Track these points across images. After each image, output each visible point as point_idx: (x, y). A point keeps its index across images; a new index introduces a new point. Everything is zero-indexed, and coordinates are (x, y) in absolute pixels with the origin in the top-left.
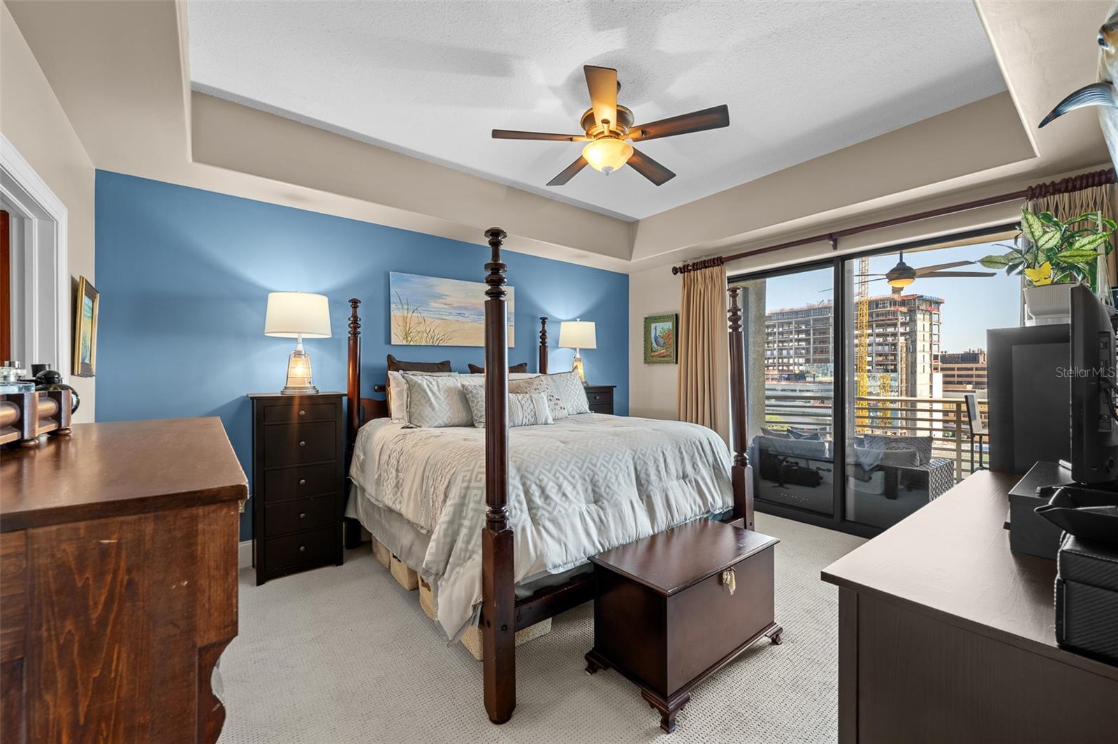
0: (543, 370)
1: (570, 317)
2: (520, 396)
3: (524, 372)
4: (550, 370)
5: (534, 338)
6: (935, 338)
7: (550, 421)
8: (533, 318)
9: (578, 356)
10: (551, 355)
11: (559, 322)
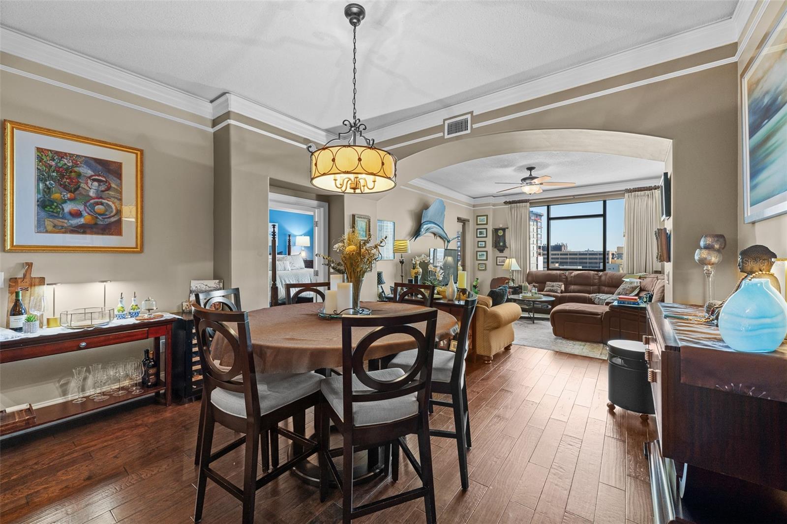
0: (289, 254)
1: (300, 234)
2: (280, 262)
3: (282, 254)
4: (292, 254)
5: (286, 242)
6: (539, 236)
7: (290, 270)
8: (285, 235)
9: (303, 249)
10: (292, 249)
11: (296, 236)
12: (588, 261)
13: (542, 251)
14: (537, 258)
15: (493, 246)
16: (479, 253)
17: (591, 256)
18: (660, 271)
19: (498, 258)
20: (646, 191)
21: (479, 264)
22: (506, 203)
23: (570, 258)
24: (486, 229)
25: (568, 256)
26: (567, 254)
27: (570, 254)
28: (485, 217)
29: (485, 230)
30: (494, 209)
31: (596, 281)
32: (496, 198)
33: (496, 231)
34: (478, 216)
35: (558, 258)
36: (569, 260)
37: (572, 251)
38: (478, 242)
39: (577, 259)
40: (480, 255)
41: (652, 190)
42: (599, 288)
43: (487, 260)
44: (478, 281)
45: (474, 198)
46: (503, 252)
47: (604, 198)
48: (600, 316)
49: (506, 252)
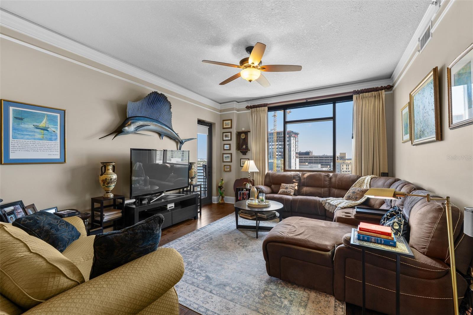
6: (297, 146)
12: (324, 161)
13: (298, 155)
14: (296, 159)
15: (236, 149)
16: (225, 155)
17: (326, 159)
18: (388, 173)
19: (242, 160)
20: (373, 92)
21: (225, 165)
22: (248, 108)
23: (314, 160)
24: (231, 132)
25: (313, 159)
26: (312, 157)
27: (314, 157)
28: (230, 121)
29: (230, 134)
30: (238, 114)
31: (327, 183)
32: (240, 103)
33: (239, 134)
34: (224, 120)
35: (307, 160)
36: (313, 161)
37: (315, 155)
38: (224, 144)
39: (318, 160)
40: (225, 157)
41: (378, 91)
42: (329, 190)
43: (231, 162)
44: (223, 182)
45: (220, 103)
46: (246, 155)
47: (334, 100)
48: (330, 253)
49: (249, 155)
